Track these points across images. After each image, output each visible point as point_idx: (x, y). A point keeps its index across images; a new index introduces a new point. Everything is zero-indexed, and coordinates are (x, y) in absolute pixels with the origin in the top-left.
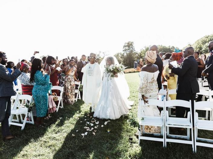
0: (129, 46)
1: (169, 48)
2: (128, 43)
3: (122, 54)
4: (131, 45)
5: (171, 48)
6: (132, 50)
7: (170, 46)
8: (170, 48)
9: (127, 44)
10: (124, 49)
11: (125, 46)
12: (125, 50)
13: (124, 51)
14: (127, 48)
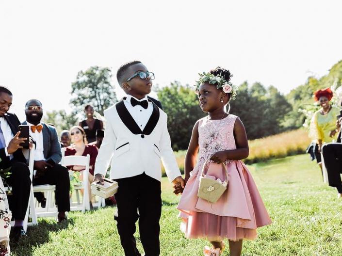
0: (93, 86)
1: (243, 89)
2: (91, 74)
3: (68, 114)
4: (100, 79)
5: (253, 91)
6: (105, 100)
7: (246, 83)
8: (246, 91)
9: (86, 78)
10: (75, 96)
11: (78, 86)
12: (79, 101)
13: (75, 102)
14: (87, 92)
